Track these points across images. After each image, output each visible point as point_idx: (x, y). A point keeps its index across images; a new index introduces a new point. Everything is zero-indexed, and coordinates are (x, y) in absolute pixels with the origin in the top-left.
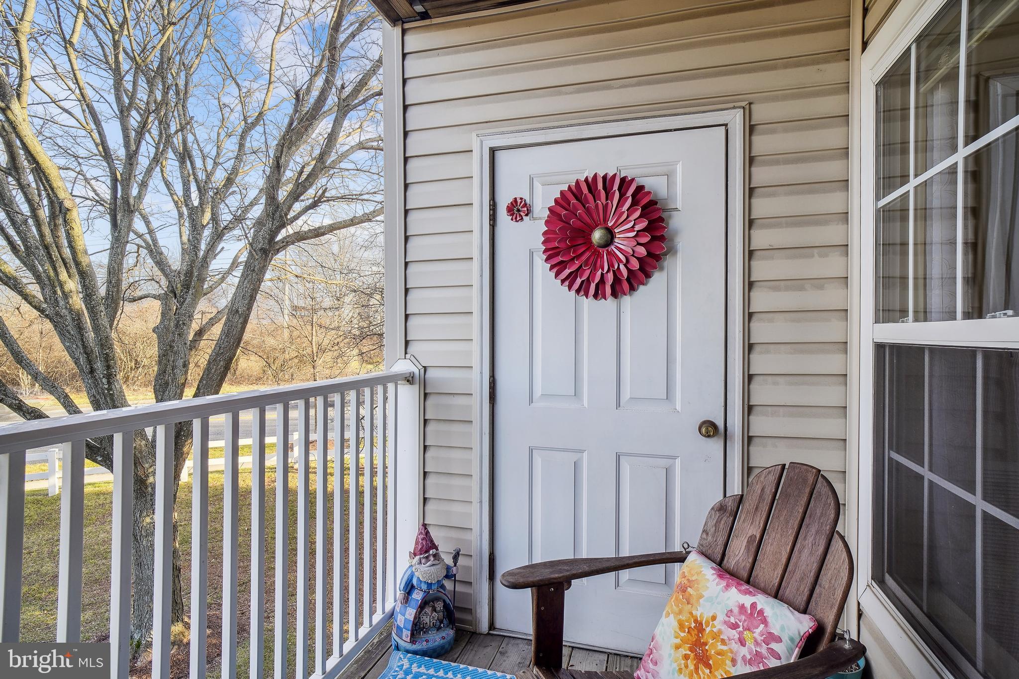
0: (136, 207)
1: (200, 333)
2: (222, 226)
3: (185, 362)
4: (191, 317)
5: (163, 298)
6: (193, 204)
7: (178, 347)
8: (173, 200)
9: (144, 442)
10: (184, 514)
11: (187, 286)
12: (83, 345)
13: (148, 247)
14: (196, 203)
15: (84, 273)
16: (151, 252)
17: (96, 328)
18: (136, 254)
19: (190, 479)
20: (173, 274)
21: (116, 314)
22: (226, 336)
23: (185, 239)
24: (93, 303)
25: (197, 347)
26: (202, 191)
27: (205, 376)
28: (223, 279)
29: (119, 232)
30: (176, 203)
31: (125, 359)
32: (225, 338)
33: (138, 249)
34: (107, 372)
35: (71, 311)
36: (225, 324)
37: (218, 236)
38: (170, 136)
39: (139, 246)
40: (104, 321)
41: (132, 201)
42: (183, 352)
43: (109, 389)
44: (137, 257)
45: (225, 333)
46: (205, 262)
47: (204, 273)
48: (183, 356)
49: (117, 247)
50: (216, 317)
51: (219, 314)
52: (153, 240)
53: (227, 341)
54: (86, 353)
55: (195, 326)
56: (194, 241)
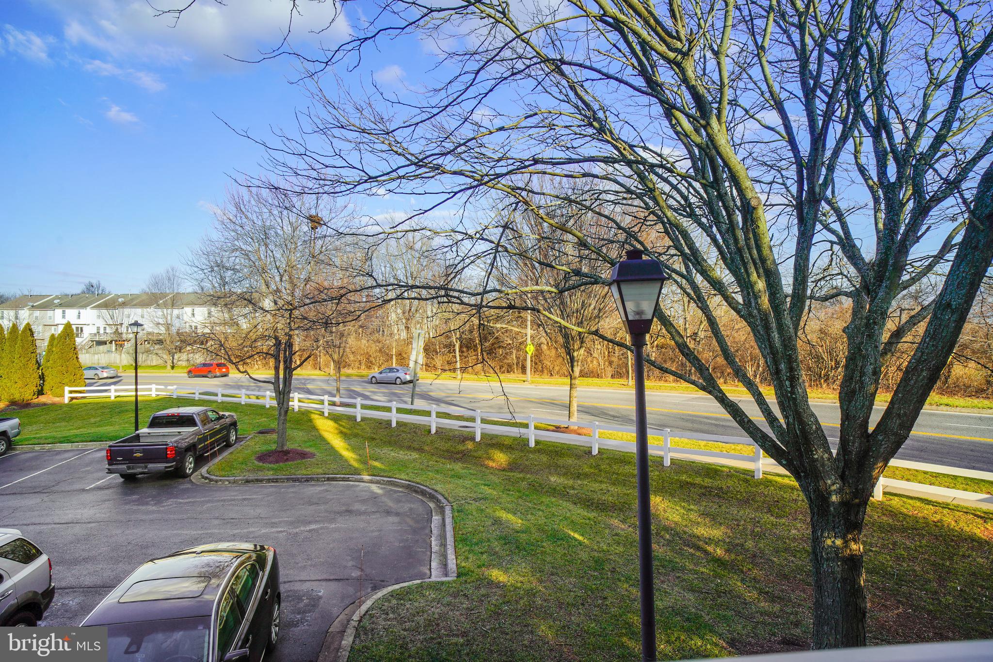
0: (822, 195)
1: (898, 334)
2: (928, 198)
3: (875, 368)
4: (884, 315)
5: (855, 295)
6: (889, 181)
7: (867, 350)
8: (868, 186)
9: (826, 455)
10: (875, 539)
11: (880, 278)
12: (770, 345)
13: (841, 242)
14: (893, 179)
15: (769, 271)
16: (843, 247)
17: (781, 327)
18: (830, 252)
19: (885, 499)
20: (866, 267)
21: (802, 313)
22: (931, 338)
23: (881, 226)
24: (777, 301)
25: (893, 350)
26: (901, 163)
27: (901, 389)
28: (930, 268)
29: (805, 225)
30: (871, 188)
31: (826, 358)
32: (930, 341)
33: (832, 246)
34: (791, 375)
35: (759, 310)
36: (930, 323)
37: (922, 210)
38: (859, 104)
39: (832, 243)
40: (788, 321)
41: (817, 189)
42: (873, 357)
43: (792, 393)
44: (831, 255)
45: (929, 334)
46: (904, 248)
47: (903, 259)
48: (872, 361)
49: (803, 242)
50: (920, 315)
51: (923, 310)
52: (845, 234)
53: (933, 345)
54: (773, 354)
55: (891, 326)
56: (890, 224)
